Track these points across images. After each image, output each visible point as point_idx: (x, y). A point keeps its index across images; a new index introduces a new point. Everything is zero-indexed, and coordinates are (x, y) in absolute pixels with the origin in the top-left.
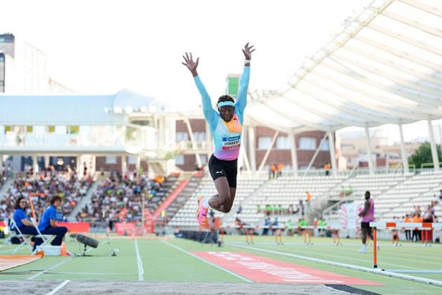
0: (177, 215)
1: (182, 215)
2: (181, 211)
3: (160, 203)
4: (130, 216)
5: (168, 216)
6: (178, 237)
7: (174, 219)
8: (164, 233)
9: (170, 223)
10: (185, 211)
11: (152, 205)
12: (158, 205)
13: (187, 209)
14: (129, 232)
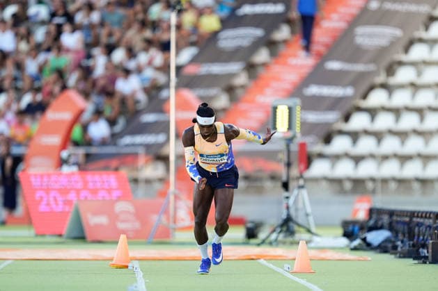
0: (359, 121)
1: (384, 122)
2: (377, 98)
3: (262, 56)
4: (99, 130)
5: (308, 128)
6: (368, 246)
7: (340, 144)
8: (287, 225)
9: (320, 168)
10: (401, 98)
11: (216, 69)
12: (251, 68)
13: (415, 87)
14: (95, 220)
